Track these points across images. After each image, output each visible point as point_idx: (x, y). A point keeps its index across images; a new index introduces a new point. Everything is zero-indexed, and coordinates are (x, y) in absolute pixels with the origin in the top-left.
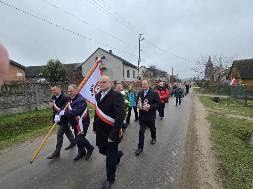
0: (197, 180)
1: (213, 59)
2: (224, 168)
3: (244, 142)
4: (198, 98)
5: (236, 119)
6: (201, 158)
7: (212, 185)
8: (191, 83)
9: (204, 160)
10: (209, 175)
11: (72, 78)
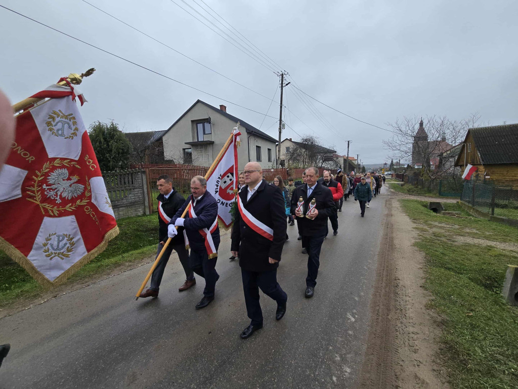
0: (396, 371)
1: (428, 125)
2: (451, 347)
3: (490, 292)
4: (398, 203)
5: (474, 245)
6: (404, 327)
7: (428, 382)
8: (386, 173)
9: (411, 329)
10: (421, 360)
11: (142, 163)
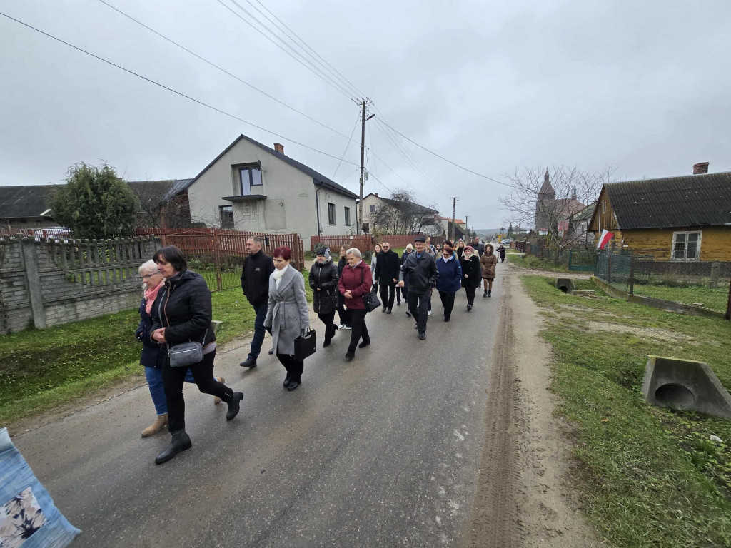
0: (518, 501)
1: (555, 178)
2: (584, 463)
4: (518, 280)
5: (610, 333)
6: (527, 442)
7: (557, 511)
8: (503, 241)
9: (535, 445)
10: (547, 484)
11: (156, 227)
